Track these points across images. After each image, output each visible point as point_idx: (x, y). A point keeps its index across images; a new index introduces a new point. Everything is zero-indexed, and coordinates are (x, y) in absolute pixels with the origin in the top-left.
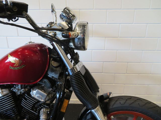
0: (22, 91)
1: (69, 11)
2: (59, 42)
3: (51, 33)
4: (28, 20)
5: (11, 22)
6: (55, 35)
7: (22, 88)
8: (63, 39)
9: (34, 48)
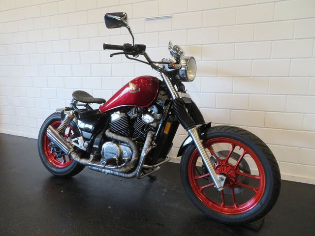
0: (135, 115)
1: (179, 49)
2: (167, 73)
3: (161, 66)
4: (145, 56)
5: (134, 58)
6: (164, 67)
7: (135, 113)
8: (169, 70)
9: (148, 78)
